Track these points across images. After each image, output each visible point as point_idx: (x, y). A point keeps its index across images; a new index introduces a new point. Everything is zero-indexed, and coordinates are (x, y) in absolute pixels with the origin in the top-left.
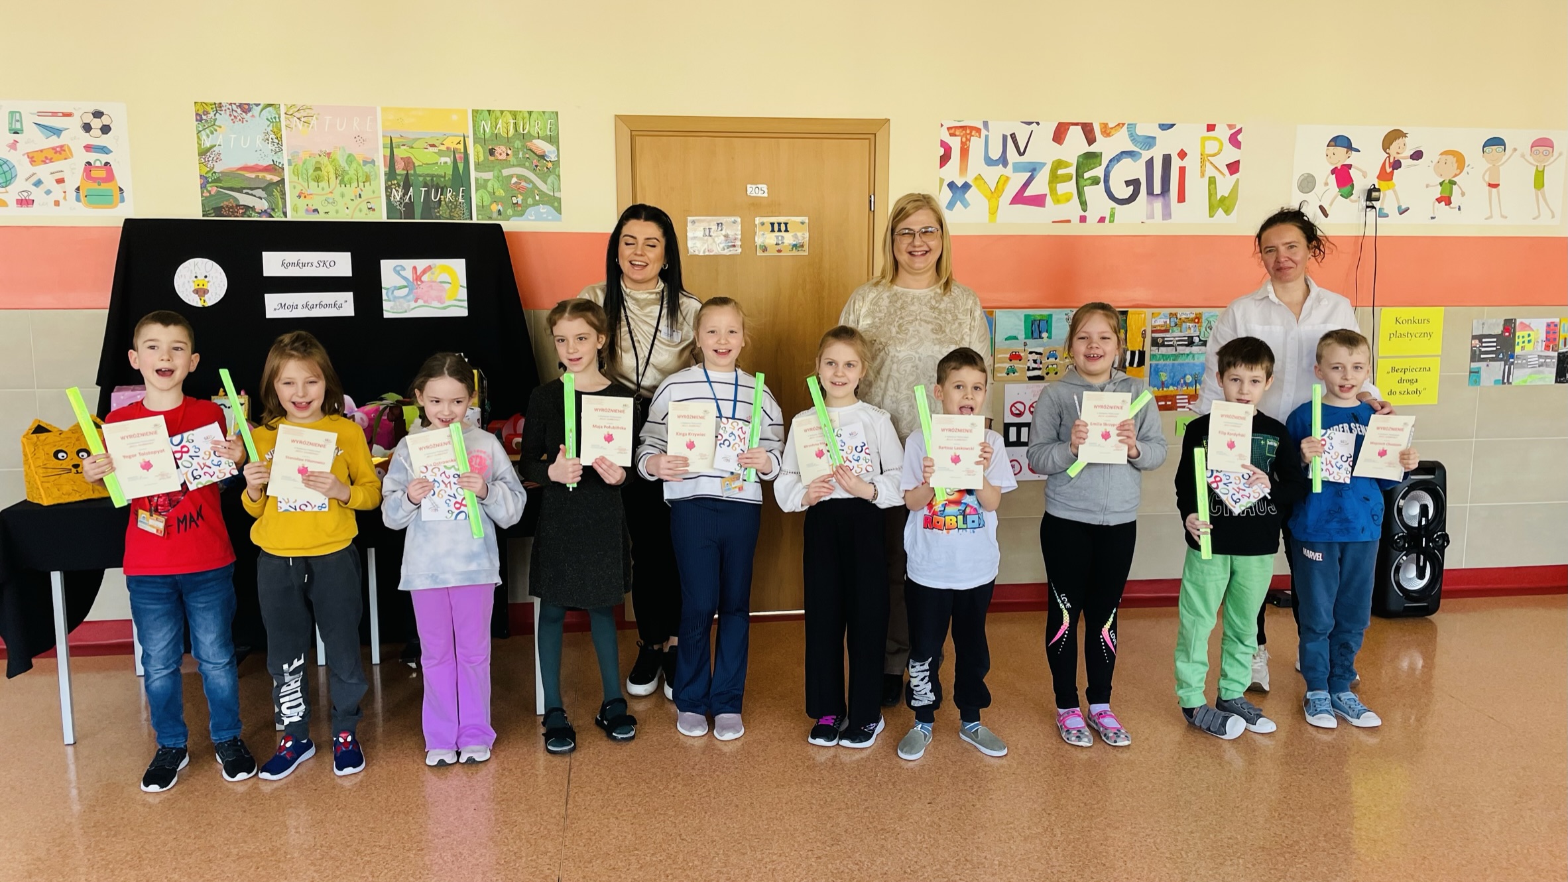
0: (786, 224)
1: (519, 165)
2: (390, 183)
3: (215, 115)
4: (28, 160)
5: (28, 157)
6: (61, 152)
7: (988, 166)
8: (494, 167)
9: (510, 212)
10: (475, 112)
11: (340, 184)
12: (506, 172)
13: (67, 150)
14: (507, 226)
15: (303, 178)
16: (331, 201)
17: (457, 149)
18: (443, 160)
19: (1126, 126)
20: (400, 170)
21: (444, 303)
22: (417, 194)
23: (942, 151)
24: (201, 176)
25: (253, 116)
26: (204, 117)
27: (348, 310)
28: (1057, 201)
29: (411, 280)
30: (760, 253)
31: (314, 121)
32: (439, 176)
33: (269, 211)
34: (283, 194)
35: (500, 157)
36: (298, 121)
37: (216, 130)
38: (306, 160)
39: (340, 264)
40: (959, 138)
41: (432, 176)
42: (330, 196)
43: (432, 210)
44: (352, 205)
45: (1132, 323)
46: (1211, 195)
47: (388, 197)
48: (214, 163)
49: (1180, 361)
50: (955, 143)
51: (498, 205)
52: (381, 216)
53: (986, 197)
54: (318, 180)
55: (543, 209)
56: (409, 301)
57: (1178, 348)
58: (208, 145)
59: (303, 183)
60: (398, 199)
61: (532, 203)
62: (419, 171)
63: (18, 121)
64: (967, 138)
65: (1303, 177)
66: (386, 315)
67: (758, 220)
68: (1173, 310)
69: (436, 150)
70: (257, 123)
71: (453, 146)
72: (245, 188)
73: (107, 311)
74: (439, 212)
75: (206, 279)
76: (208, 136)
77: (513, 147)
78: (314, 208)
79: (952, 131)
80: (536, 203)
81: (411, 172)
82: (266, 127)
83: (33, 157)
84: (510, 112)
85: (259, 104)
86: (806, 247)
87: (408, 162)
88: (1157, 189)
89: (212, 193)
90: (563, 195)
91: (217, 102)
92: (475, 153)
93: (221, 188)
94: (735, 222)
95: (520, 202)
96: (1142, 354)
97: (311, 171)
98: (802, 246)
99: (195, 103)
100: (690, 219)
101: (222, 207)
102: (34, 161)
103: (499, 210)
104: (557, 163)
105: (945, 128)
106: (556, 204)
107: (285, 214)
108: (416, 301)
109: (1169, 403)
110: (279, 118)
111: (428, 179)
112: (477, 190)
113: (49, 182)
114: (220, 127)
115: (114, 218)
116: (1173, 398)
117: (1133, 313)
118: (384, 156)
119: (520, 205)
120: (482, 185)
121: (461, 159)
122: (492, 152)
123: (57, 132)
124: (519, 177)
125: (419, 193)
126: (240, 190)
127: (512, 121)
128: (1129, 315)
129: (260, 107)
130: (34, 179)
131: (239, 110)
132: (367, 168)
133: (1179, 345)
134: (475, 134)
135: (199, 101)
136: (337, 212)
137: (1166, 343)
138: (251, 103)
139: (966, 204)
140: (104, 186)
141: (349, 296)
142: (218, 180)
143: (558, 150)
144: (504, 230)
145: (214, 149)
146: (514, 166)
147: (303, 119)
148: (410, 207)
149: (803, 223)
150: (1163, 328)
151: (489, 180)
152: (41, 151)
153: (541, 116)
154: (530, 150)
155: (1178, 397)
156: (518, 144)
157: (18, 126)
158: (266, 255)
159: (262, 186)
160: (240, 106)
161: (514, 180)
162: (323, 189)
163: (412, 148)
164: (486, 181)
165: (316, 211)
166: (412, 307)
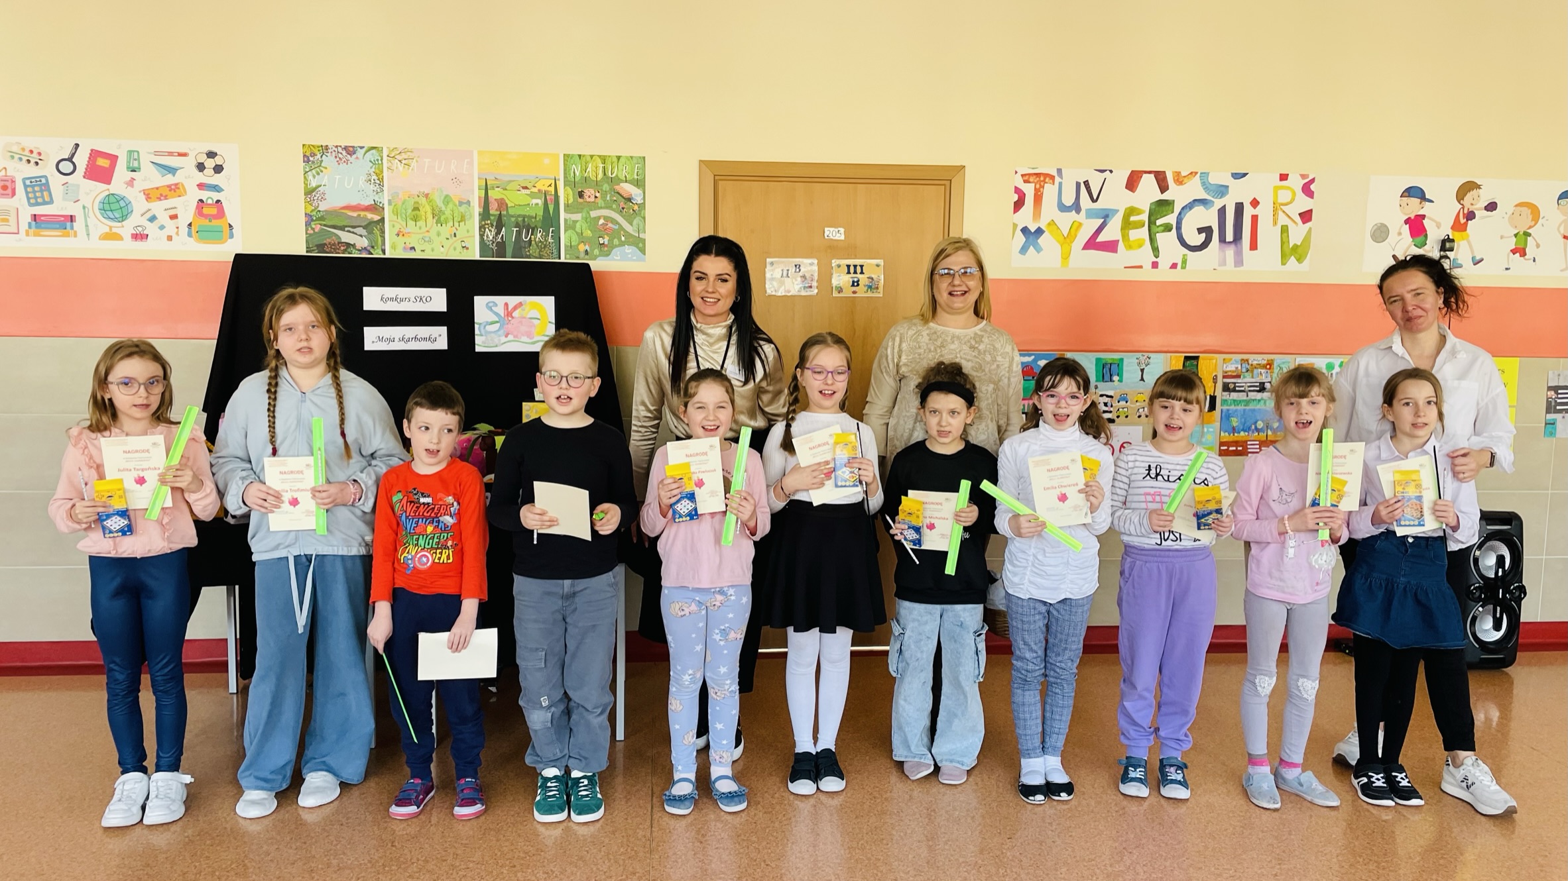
0: (862, 266)
1: (608, 207)
2: (483, 223)
3: (321, 157)
4: (143, 197)
5: (144, 193)
6: (175, 189)
7: (1062, 211)
8: (582, 209)
9: (596, 252)
10: (567, 157)
11: (437, 223)
12: (593, 214)
13: (181, 187)
14: (596, 265)
15: (402, 217)
16: (427, 239)
17: (548, 191)
18: (535, 201)
19: (1199, 174)
20: (493, 211)
21: (533, 338)
22: (509, 234)
23: (1016, 197)
24: (306, 214)
25: (357, 158)
26: (311, 159)
27: (442, 343)
28: (1129, 247)
29: (503, 315)
30: (835, 294)
31: (414, 164)
32: (530, 217)
33: (369, 248)
34: (383, 232)
35: (588, 200)
36: (399, 163)
37: (322, 171)
38: (405, 200)
39: (436, 299)
40: (1033, 184)
41: (524, 217)
42: (426, 234)
43: (523, 249)
44: (447, 244)
45: (1204, 368)
46: (1284, 242)
47: (482, 236)
48: (319, 202)
49: (1251, 406)
50: (1029, 190)
51: (585, 245)
52: (474, 254)
53: (1059, 242)
54: (415, 219)
55: (628, 249)
56: (500, 336)
57: (1249, 393)
58: (314, 185)
59: (402, 222)
60: (491, 238)
61: (617, 243)
62: (511, 212)
63: (135, 160)
64: (1040, 185)
65: (1376, 227)
66: (478, 349)
67: (835, 262)
68: (1245, 357)
69: (527, 192)
70: (361, 165)
71: (544, 188)
72: (347, 226)
73: (215, 342)
74: (529, 251)
76: (314, 177)
77: (602, 190)
78: (411, 246)
79: (1026, 178)
80: (622, 244)
81: (504, 213)
82: (369, 168)
83: (148, 194)
84: (600, 156)
85: (363, 147)
86: (881, 289)
87: (502, 203)
88: (1230, 237)
89: (316, 231)
90: (647, 236)
91: (324, 144)
92: (565, 195)
93: (325, 225)
94: (812, 264)
95: (606, 243)
96: (1213, 399)
97: (410, 211)
98: (877, 288)
99: (304, 145)
100: (769, 260)
101: (325, 244)
102: (150, 198)
103: (587, 250)
104: (642, 206)
105: (1019, 175)
106: (641, 245)
107: (384, 252)
108: (506, 336)
109: (1241, 448)
110: (382, 160)
111: (520, 219)
112: (566, 231)
113: (163, 218)
114: (326, 168)
115: (224, 253)
116: (1244, 443)
117: (1204, 359)
118: (479, 197)
119: (606, 246)
120: (571, 226)
121: (551, 202)
122: (581, 195)
123: (172, 170)
124: (607, 218)
125: (509, 232)
126: (342, 228)
127: (602, 165)
128: (1201, 361)
129: (364, 150)
130: (148, 215)
131: (344, 153)
132: (463, 209)
133: (1250, 391)
134: (565, 177)
135: (307, 143)
136: (433, 250)
137: (1237, 389)
138: (356, 145)
139: (1039, 249)
140: (215, 223)
141: (443, 330)
142: (322, 218)
143: (644, 193)
144: (593, 269)
145: (320, 189)
146: (601, 208)
147: (403, 162)
148: (501, 246)
149: (878, 266)
150: (1235, 374)
151: (577, 221)
152: (157, 188)
153: (629, 160)
154: (618, 193)
155: (1249, 443)
156: (606, 187)
157: (136, 164)
158: (367, 291)
159: (363, 224)
160: (346, 148)
161: (601, 221)
162: (420, 228)
163: (506, 189)
164: (575, 222)
165: (413, 248)
166: (502, 342)
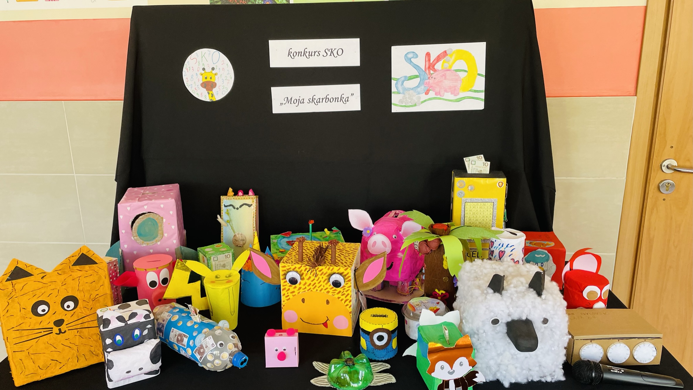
27: (355, 104)
39: (349, 52)
56: (419, 93)
66: (395, 109)
75: (214, 72)
108: (427, 93)
141: (356, 88)
158: (272, 44)
166: (421, 100)
